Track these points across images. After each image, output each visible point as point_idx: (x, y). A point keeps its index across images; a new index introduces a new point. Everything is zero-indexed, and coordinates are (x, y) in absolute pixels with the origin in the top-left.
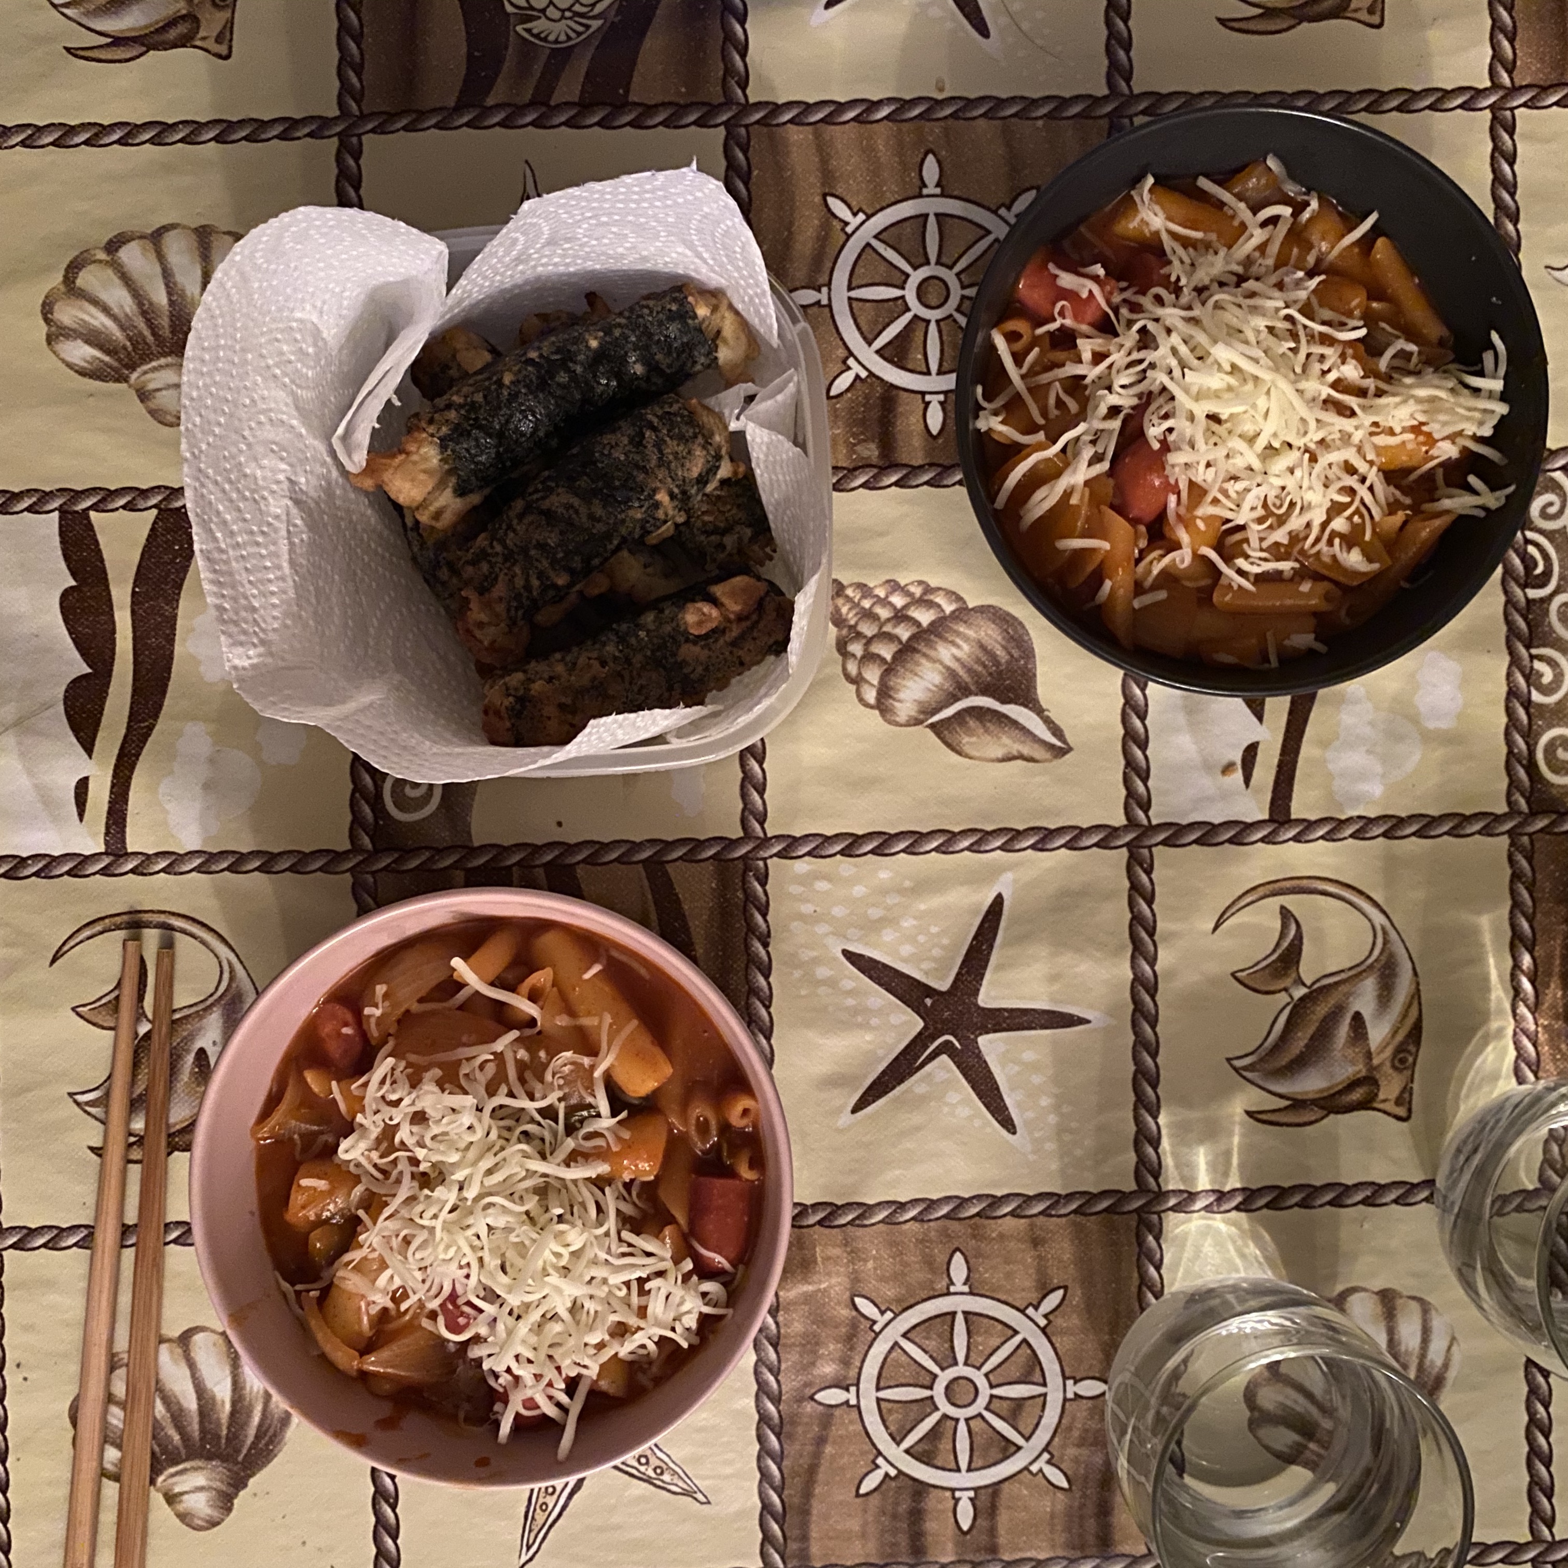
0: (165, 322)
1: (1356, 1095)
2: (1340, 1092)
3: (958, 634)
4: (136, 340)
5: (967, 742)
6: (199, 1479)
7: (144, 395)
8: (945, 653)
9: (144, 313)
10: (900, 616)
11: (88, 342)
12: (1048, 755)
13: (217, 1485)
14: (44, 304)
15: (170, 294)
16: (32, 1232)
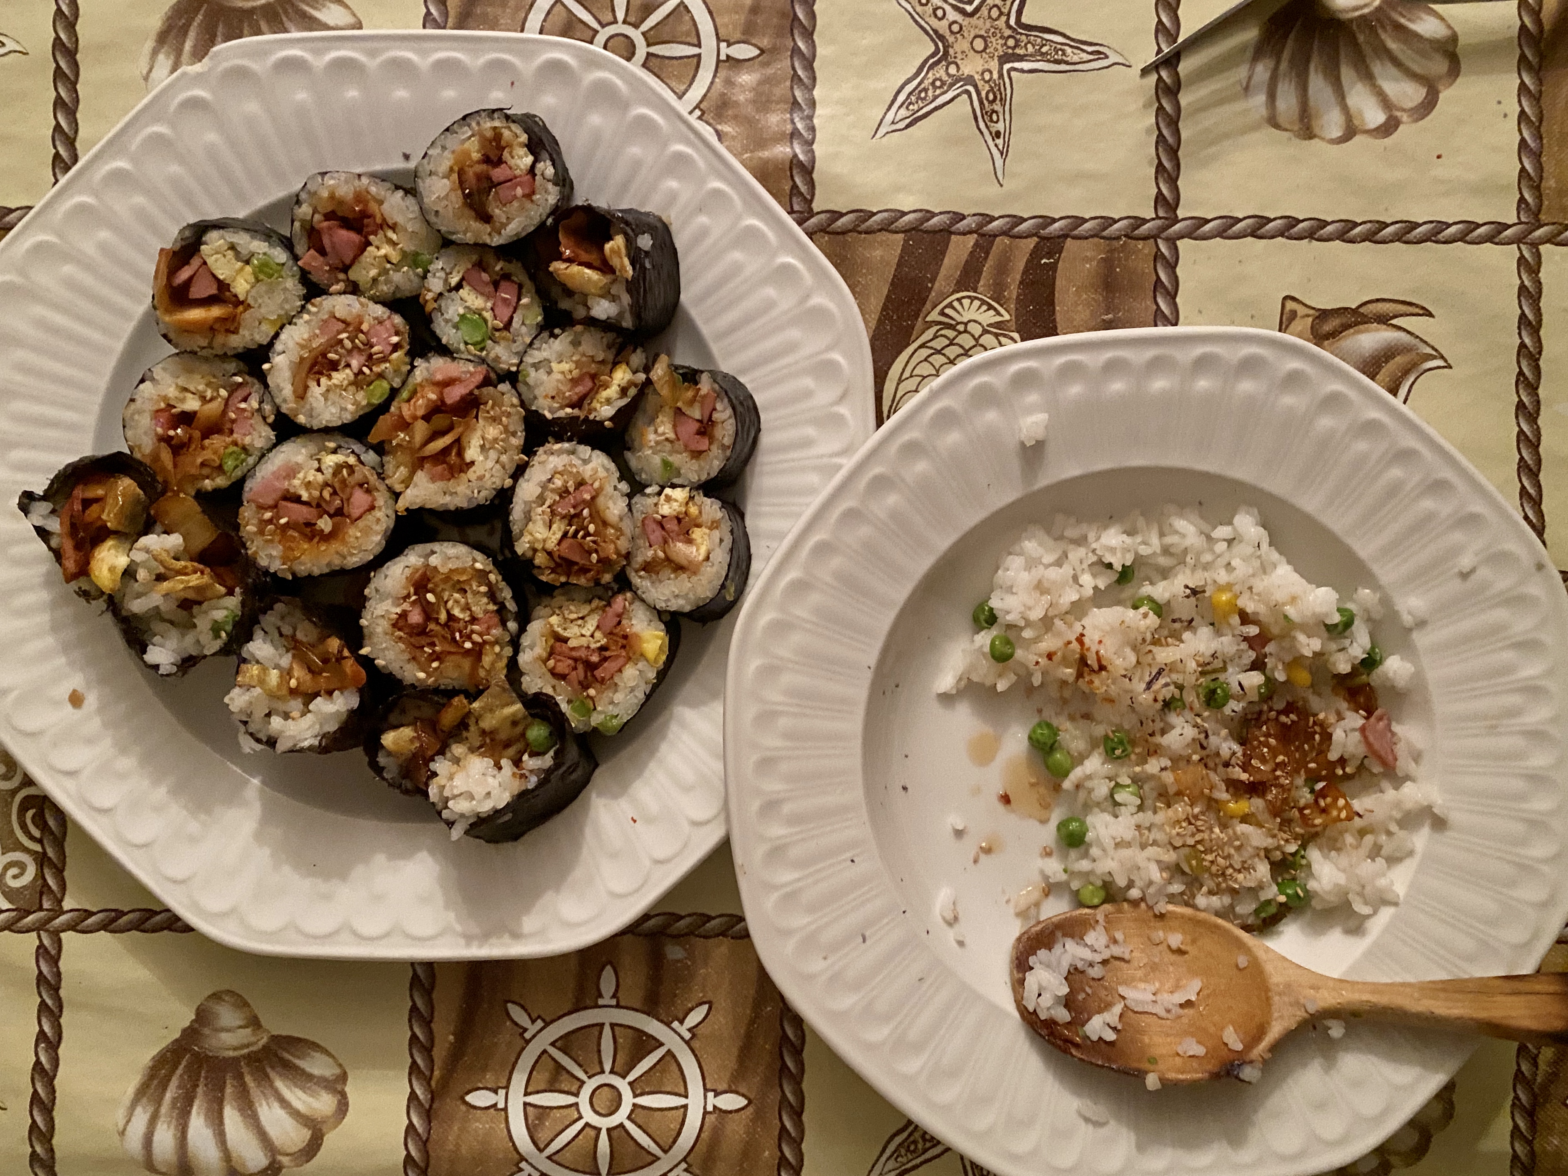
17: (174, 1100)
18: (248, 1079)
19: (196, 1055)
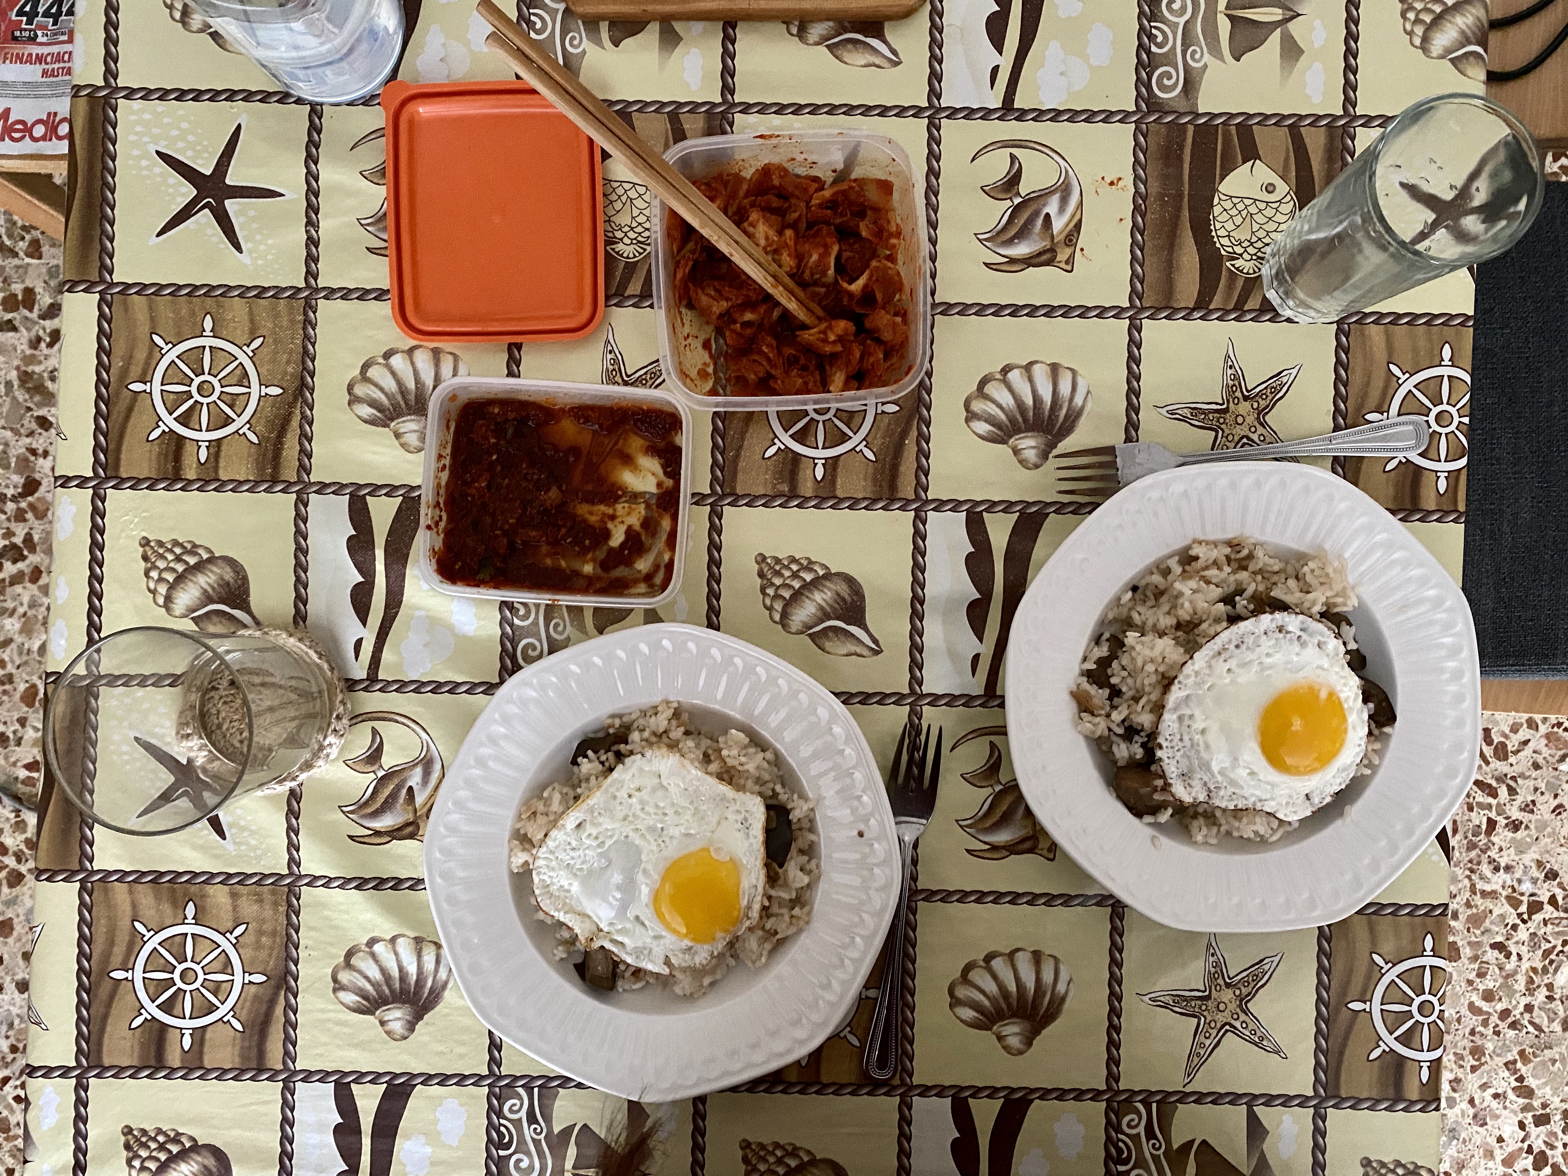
0: (412, 397)
1: (1027, 845)
2: (1018, 843)
3: (825, 586)
4: (396, 406)
5: (828, 645)
6: (398, 1014)
7: (397, 436)
8: (818, 597)
9: (402, 393)
10: (795, 575)
11: (370, 405)
12: (870, 654)
13: (408, 1017)
14: (349, 385)
15: (416, 383)
16: (316, 878)
17: (1061, 408)
18: (1020, 420)
19: (1051, 434)
